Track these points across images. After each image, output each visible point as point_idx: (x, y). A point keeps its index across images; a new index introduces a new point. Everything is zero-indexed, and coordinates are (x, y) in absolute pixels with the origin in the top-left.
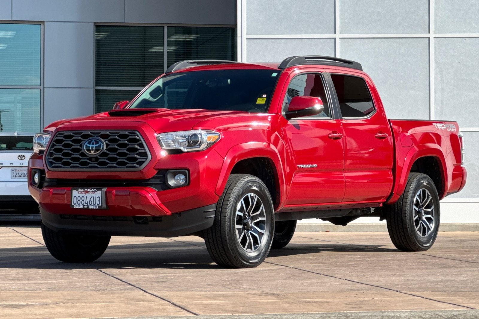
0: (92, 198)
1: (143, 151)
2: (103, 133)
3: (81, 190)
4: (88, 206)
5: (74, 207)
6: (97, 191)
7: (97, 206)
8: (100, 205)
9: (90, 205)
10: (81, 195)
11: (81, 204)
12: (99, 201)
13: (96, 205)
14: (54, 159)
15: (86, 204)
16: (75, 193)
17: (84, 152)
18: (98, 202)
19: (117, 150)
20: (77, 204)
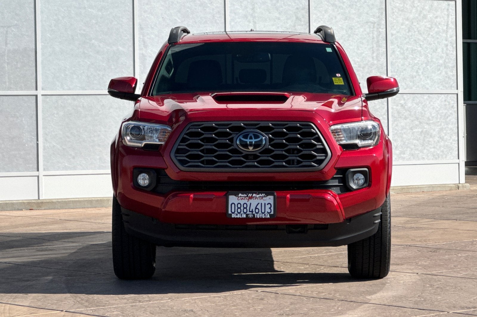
0: (260, 205)
1: (321, 147)
2: (263, 124)
3: (242, 195)
4: (254, 215)
5: (233, 217)
6: (267, 196)
7: (268, 215)
8: (272, 213)
9: (257, 213)
10: (242, 202)
11: (242, 212)
12: (270, 208)
13: (266, 213)
14: (189, 157)
15: (251, 213)
16: (232, 199)
17: (237, 148)
18: (268, 210)
19: (286, 145)
20: (236, 212)
